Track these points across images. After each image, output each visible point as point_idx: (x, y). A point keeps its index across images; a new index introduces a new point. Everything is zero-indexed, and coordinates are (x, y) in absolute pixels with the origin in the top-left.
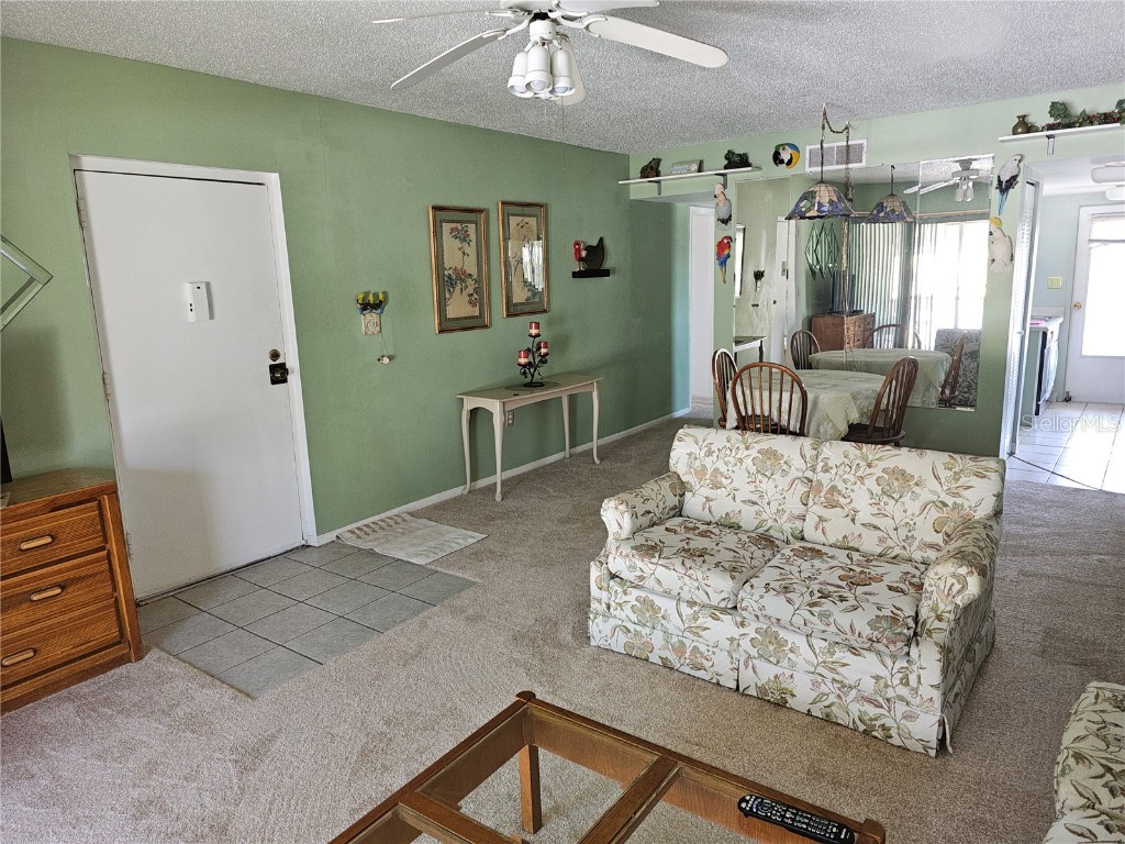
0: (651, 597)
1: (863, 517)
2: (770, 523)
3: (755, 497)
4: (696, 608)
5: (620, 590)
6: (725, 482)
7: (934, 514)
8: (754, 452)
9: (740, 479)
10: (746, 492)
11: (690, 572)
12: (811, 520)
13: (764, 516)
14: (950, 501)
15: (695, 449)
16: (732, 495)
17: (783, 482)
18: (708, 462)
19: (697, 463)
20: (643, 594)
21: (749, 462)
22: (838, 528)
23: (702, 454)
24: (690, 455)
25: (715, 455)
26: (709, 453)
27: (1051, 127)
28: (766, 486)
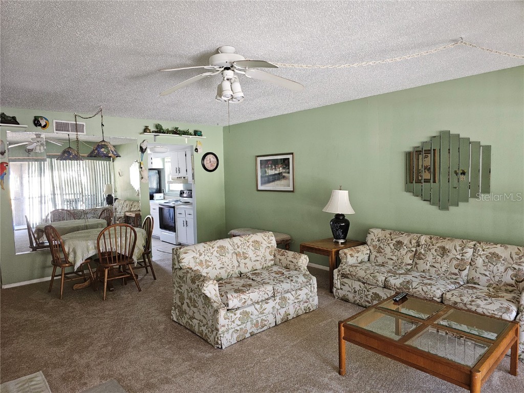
0: (245, 309)
1: (254, 259)
2: (231, 272)
3: (221, 266)
4: (260, 304)
5: (233, 315)
6: (210, 264)
7: (268, 250)
8: (216, 249)
9: (215, 261)
10: (219, 265)
11: (260, 289)
12: (242, 265)
13: (228, 271)
14: (270, 245)
15: (194, 254)
16: (214, 269)
17: (229, 256)
18: (202, 258)
19: (198, 260)
20: (242, 311)
21: (215, 253)
22: (250, 265)
23: (198, 256)
24: (193, 258)
25: (203, 254)
26: (201, 255)
27: (156, 132)
28: (224, 259)
